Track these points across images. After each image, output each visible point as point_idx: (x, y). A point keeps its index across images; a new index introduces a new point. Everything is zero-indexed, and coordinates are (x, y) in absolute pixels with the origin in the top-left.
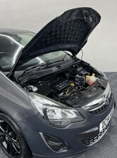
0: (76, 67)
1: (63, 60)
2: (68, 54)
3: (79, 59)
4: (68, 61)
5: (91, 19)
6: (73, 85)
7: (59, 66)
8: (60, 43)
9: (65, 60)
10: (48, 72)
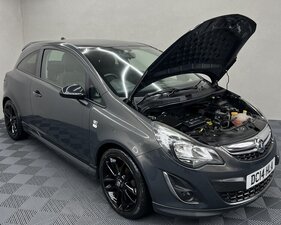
0: (217, 100)
1: (196, 88)
2: (205, 80)
3: (222, 88)
4: (203, 89)
5: (239, 28)
6: (210, 123)
7: (189, 96)
8: (193, 61)
9: (199, 87)
10: (173, 101)
